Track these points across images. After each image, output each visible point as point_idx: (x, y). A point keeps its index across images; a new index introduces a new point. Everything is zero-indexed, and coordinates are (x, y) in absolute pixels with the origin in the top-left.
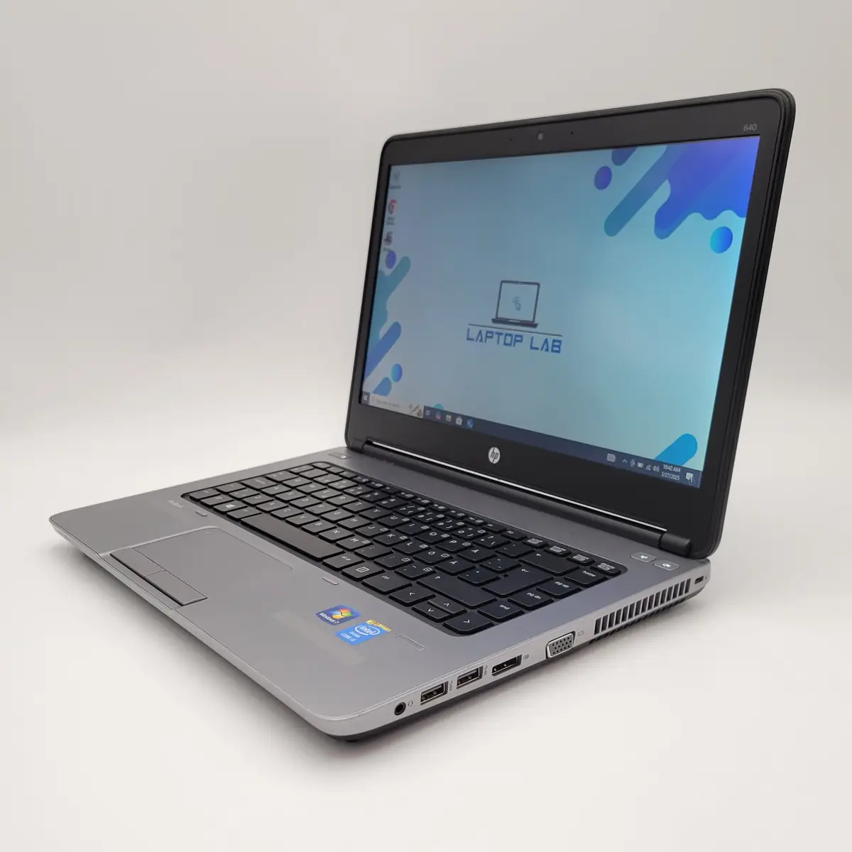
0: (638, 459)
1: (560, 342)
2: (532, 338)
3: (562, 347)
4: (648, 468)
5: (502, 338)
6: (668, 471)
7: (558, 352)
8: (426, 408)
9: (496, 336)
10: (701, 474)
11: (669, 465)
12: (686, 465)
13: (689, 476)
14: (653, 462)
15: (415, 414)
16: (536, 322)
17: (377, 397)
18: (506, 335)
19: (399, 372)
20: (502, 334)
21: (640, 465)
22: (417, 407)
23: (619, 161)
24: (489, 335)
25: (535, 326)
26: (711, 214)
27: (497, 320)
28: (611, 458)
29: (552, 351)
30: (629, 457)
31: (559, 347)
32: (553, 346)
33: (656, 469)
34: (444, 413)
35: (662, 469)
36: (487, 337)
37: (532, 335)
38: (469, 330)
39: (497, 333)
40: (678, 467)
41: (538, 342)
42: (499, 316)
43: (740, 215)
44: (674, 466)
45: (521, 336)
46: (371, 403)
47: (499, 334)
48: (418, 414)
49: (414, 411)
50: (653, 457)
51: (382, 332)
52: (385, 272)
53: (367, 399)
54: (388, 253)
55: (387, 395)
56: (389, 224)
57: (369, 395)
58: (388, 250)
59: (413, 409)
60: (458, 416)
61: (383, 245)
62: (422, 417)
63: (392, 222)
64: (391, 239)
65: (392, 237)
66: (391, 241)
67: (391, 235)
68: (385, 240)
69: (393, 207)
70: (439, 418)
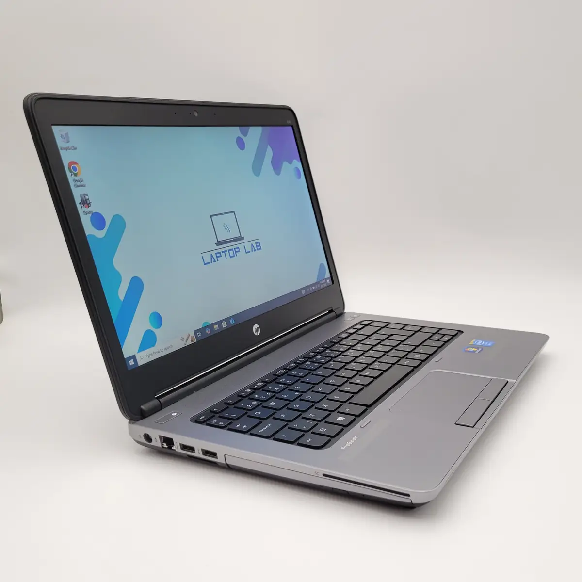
0: (312, 285)
1: (259, 243)
2: (244, 247)
3: (261, 245)
4: (316, 287)
5: (227, 253)
6: (322, 284)
7: (260, 249)
8: (195, 332)
9: (223, 254)
10: (330, 279)
11: (321, 281)
12: (326, 278)
13: (327, 282)
14: (316, 283)
15: (189, 343)
18: (229, 251)
19: (157, 320)
20: (226, 251)
21: (313, 288)
22: (189, 336)
23: (245, 134)
24: (219, 255)
25: (242, 238)
26: (290, 161)
27: (219, 243)
28: (303, 292)
29: (258, 250)
30: (309, 287)
31: (260, 246)
32: (257, 246)
33: (318, 285)
34: (211, 326)
35: (320, 284)
36: (217, 257)
37: (244, 244)
38: (203, 258)
39: (222, 252)
41: (249, 249)
42: (219, 240)
44: (323, 280)
45: (238, 248)
46: (140, 363)
47: (224, 252)
48: (192, 341)
49: (186, 341)
50: (315, 281)
51: (122, 293)
52: (97, 236)
53: (133, 363)
54: (91, 214)
55: (154, 345)
56: (77, 187)
57: (134, 357)
58: (89, 213)
59: (185, 339)
60: (221, 321)
61: (81, 209)
62: (196, 341)
63: (80, 184)
64: (88, 202)
65: (88, 199)
66: (89, 203)
67: (87, 198)
68: (80, 203)
69: (75, 169)
70: (209, 332)
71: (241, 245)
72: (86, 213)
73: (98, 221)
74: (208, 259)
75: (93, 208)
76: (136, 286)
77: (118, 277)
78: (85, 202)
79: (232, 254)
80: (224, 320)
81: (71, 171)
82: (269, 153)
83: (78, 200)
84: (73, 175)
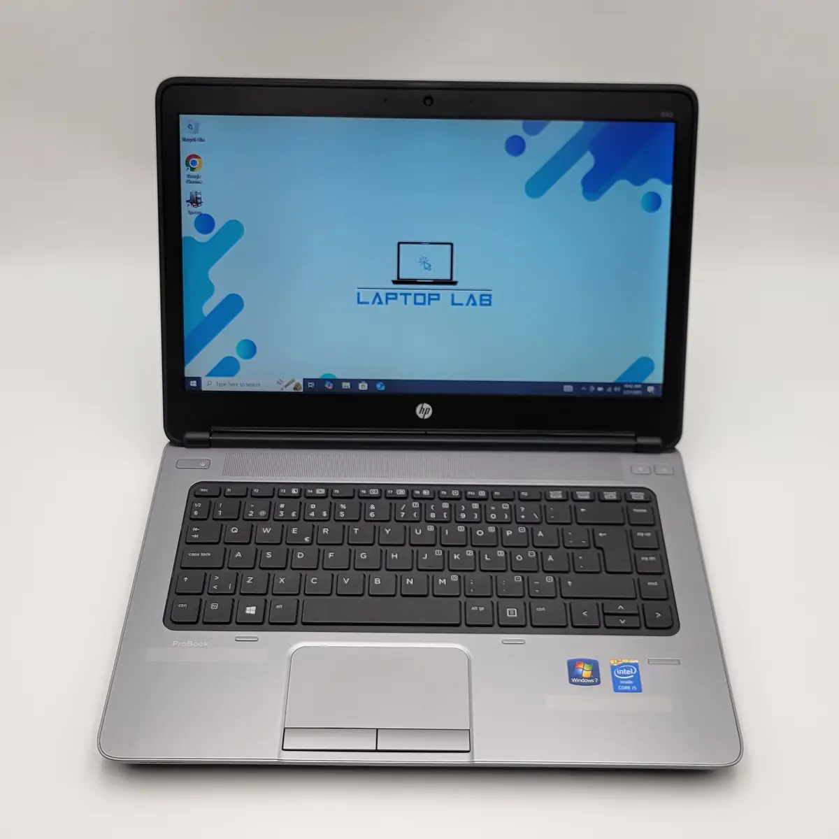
0: (597, 385)
1: (490, 296)
2: (453, 295)
3: (493, 300)
4: (609, 390)
5: (410, 299)
6: (629, 389)
7: (490, 304)
8: (306, 381)
9: (401, 298)
10: (661, 387)
11: (629, 384)
12: (647, 381)
13: (650, 389)
14: (613, 385)
15: (290, 389)
16: (454, 279)
17: (214, 379)
18: (416, 295)
19: (250, 349)
20: (410, 294)
21: (600, 389)
22: (293, 381)
23: (533, 132)
24: (390, 297)
25: (455, 283)
26: (638, 181)
27: (399, 281)
28: (568, 389)
29: (481, 304)
30: (588, 385)
31: (489, 300)
32: (481, 300)
33: (617, 389)
34: (337, 382)
35: (624, 389)
36: (387, 299)
37: (452, 292)
38: (359, 294)
39: (401, 294)
40: (638, 384)
41: (462, 297)
42: (401, 277)
43: (665, 181)
44: (634, 384)
45: (438, 295)
46: (205, 388)
47: (406, 295)
48: (295, 389)
49: (286, 386)
50: (612, 380)
51: (208, 307)
52: (196, 238)
53: (195, 385)
54: (197, 215)
55: (232, 375)
56: (191, 182)
57: (198, 380)
58: (198, 213)
59: (285, 384)
60: (360, 381)
61: (185, 207)
62: (302, 391)
63: (196, 180)
64: (199, 201)
65: (200, 199)
66: (201, 203)
67: (199, 196)
68: (187, 201)
69: (194, 163)
70: (330, 388)
71: (445, 292)
72: (190, 213)
73: (206, 223)
74: (367, 296)
75: (202, 209)
76: (233, 305)
77: (209, 290)
78: (195, 201)
79: (420, 299)
80: (366, 381)
81: (187, 165)
82: (587, 162)
83: (185, 196)
84: (189, 170)
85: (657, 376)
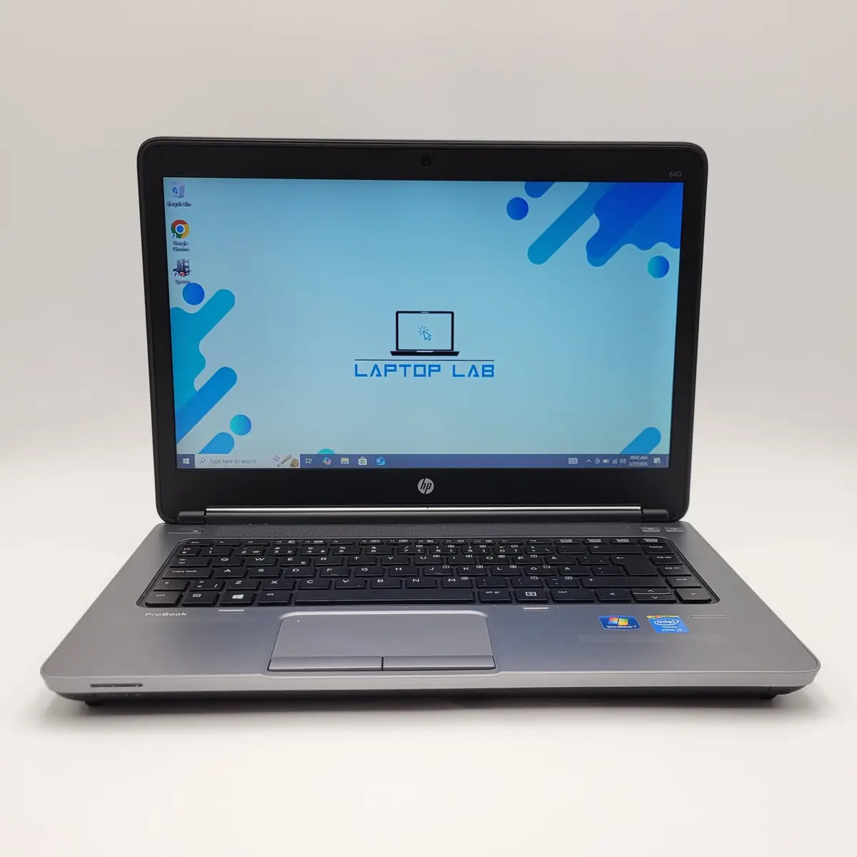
0: (602, 457)
1: (493, 366)
2: (454, 366)
3: (494, 371)
4: (615, 462)
5: (410, 370)
6: (635, 460)
7: (492, 375)
8: (304, 456)
9: (400, 369)
10: (668, 458)
11: (635, 455)
12: (653, 452)
13: (656, 460)
14: (619, 456)
15: (287, 465)
16: (455, 350)
17: (209, 457)
18: (415, 366)
19: (244, 425)
20: (409, 366)
21: (605, 461)
22: (289, 457)
23: (535, 194)
24: (389, 368)
25: (456, 354)
26: (645, 246)
27: (398, 353)
28: (573, 461)
29: (484, 376)
30: (593, 457)
31: (492, 371)
32: (484, 371)
33: (623, 461)
34: (337, 457)
35: (629, 460)
36: (386, 371)
37: (454, 363)
38: (356, 365)
39: (400, 366)
40: (645, 455)
41: (463, 368)
42: (400, 347)
43: (674, 246)
44: (640, 455)
45: (439, 366)
46: (199, 465)
47: (405, 366)
48: (292, 465)
49: (283, 463)
50: (618, 452)
51: (200, 382)
52: (186, 310)
53: (188, 463)
54: (185, 285)
55: (227, 453)
56: (177, 250)
57: (192, 457)
58: (184, 282)
59: (281, 460)
60: (360, 456)
61: (172, 277)
62: (299, 467)
63: (183, 248)
64: (187, 269)
65: (188, 267)
66: (188, 272)
67: (187, 264)
68: (174, 270)
69: (181, 229)
70: (329, 463)
71: (446, 363)
72: (178, 282)
73: (195, 293)
74: (366, 368)
75: (190, 278)
76: (225, 379)
77: (200, 363)
78: (183, 270)
79: (420, 371)
80: (366, 456)
81: (173, 231)
82: (592, 226)
83: (172, 264)
84: (175, 237)
85: (663, 447)
